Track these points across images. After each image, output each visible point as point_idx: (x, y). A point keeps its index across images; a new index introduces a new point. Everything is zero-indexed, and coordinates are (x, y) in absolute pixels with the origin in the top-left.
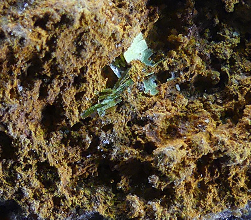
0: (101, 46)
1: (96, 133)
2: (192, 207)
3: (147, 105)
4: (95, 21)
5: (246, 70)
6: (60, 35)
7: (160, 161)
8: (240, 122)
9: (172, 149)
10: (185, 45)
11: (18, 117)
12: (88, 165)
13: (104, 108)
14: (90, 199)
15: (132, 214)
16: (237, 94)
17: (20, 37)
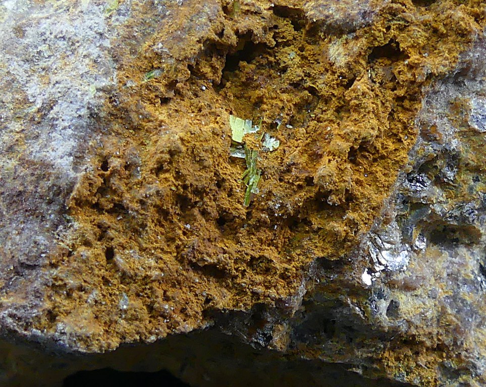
0: (213, 147)
1: (266, 207)
2: (375, 194)
3: (280, 157)
4: (193, 136)
5: (322, 72)
6: (179, 166)
7: (324, 183)
8: (351, 108)
9: (324, 168)
10: (267, 95)
11: (205, 246)
12: (281, 234)
13: (254, 187)
14: (304, 254)
15: (341, 236)
16: (331, 92)
17: (155, 193)
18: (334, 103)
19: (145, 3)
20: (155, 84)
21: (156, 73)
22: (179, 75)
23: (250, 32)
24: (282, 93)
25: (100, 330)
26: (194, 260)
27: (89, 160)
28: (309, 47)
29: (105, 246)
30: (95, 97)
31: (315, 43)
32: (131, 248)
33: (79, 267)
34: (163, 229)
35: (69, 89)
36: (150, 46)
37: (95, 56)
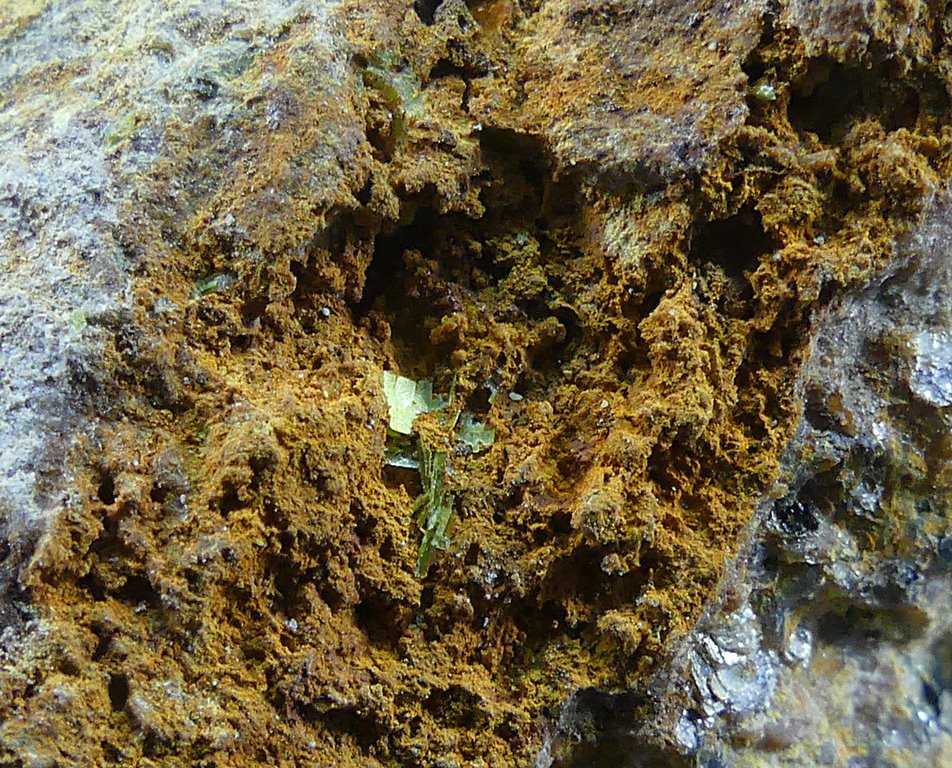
0: (347, 449)
1: (465, 580)
2: (707, 547)
3: (496, 467)
4: (304, 424)
5: (589, 275)
6: (273, 493)
7: (596, 528)
8: (653, 358)
9: (595, 494)
10: (466, 326)
11: (330, 667)
12: (497, 636)
13: (439, 533)
14: (549, 682)
15: (630, 644)
16: (609, 322)
17: (220, 554)
18: (614, 346)
19: (196, 124)
20: (218, 306)
21: (219, 282)
22: (272, 286)
23: (430, 188)
24: (500, 322)
26: (307, 700)
27: (72, 479)
29: (109, 673)
30: (84, 337)
32: (166, 676)
33: (49, 721)
34: (237, 630)
35: (25, 317)
36: (206, 221)
37: (85, 242)
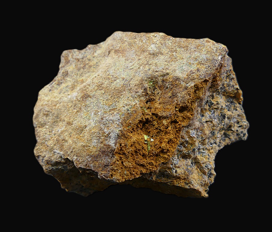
0: (141, 141)
1: (152, 153)
2: (173, 149)
3: (154, 143)
4: (138, 139)
5: (162, 126)
6: (135, 145)
7: (163, 148)
8: (168, 133)
9: (163, 145)
10: (151, 130)
11: (140, 161)
12: (155, 158)
13: (149, 149)
15: (166, 158)
17: (131, 151)
18: (164, 132)
19: (127, 113)
21: (130, 127)
22: (134, 127)
23: (148, 118)
24: (154, 130)
25: (121, 178)
26: (138, 163)
27: (118, 144)
28: (159, 121)
29: (121, 161)
30: (118, 132)
31: (160, 120)
32: (126, 161)
33: (116, 165)
34: (132, 157)
35: (113, 130)
36: (129, 122)
37: (118, 124)
